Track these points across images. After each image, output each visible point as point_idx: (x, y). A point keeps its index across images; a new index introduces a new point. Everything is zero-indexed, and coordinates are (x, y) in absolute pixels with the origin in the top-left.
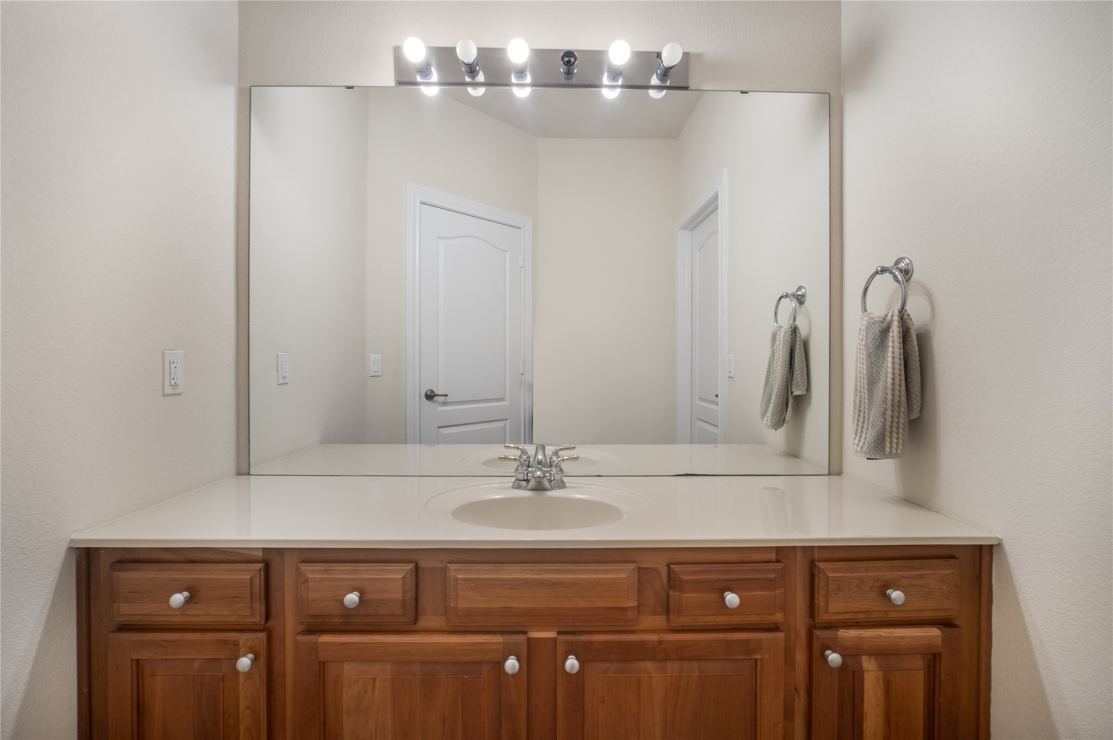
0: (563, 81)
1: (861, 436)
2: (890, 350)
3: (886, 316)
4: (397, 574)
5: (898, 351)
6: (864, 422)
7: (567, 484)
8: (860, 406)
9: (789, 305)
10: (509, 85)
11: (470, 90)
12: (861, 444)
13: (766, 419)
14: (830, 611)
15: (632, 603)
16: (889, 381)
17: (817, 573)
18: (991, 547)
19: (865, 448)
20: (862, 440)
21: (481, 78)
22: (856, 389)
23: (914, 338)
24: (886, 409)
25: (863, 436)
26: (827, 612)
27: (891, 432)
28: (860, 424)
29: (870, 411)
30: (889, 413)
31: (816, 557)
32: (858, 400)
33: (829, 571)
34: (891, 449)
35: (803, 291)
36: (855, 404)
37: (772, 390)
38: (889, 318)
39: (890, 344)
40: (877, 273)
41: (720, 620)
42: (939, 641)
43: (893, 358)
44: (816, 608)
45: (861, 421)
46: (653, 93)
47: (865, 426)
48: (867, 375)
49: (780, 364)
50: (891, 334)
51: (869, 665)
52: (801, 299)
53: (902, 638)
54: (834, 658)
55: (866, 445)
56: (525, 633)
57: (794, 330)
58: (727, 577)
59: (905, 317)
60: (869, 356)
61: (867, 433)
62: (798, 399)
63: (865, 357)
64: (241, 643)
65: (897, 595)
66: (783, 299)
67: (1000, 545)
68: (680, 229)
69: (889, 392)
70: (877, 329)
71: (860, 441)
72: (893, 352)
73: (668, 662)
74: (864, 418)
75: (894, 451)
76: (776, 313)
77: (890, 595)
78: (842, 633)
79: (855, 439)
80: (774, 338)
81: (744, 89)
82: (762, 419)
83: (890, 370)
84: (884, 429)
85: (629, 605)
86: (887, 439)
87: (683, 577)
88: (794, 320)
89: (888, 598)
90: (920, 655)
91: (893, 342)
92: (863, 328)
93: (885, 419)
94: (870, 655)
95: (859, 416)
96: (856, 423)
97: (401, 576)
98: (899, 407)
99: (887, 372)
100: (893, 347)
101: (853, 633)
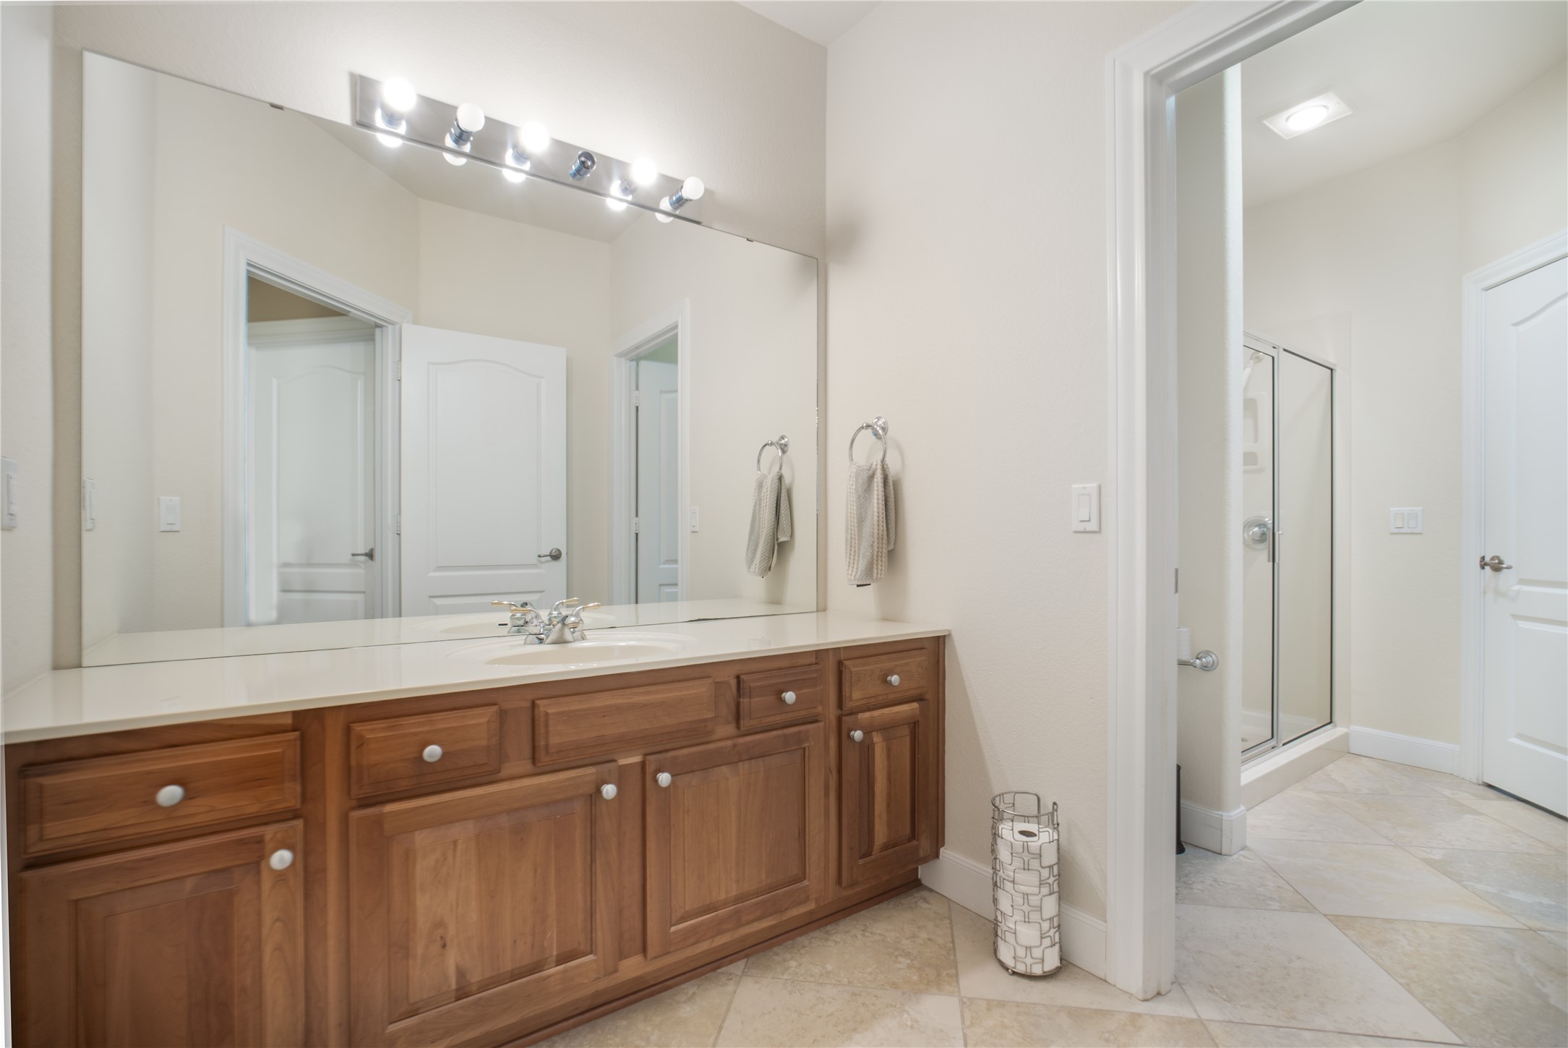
0: (570, 180)
1: (853, 567)
2: (876, 492)
3: (872, 465)
4: (481, 719)
5: (881, 494)
6: (855, 555)
7: (587, 637)
8: (851, 542)
9: (774, 452)
10: (502, 165)
11: (448, 157)
12: (854, 574)
13: (754, 566)
14: (853, 699)
15: (710, 715)
16: (876, 518)
17: (843, 669)
18: (945, 636)
19: (858, 576)
20: (855, 570)
21: (467, 148)
22: (847, 528)
23: (891, 484)
24: (873, 542)
25: (855, 567)
26: (851, 700)
27: (877, 561)
28: (852, 557)
29: (859, 545)
30: (876, 545)
31: (842, 658)
32: (849, 537)
33: (853, 667)
34: (877, 574)
35: (786, 440)
36: (847, 541)
37: (758, 538)
38: (874, 466)
39: (875, 488)
40: (862, 428)
41: (779, 718)
42: (918, 711)
43: (878, 499)
44: (844, 698)
45: (853, 555)
46: (659, 217)
47: (856, 558)
48: (857, 515)
49: (767, 510)
50: (875, 480)
51: (877, 738)
52: (784, 448)
53: (897, 713)
54: (858, 735)
55: (859, 573)
56: (614, 761)
57: (780, 478)
58: (784, 680)
59: (885, 466)
60: (859, 498)
61: (858, 564)
62: (781, 545)
63: (855, 499)
64: (268, 838)
65: (895, 679)
66: (767, 446)
67: (949, 635)
68: (616, 356)
69: (876, 527)
70: (865, 476)
71: (852, 571)
72: (878, 495)
73: (740, 764)
74: (855, 551)
75: (879, 576)
76: (759, 461)
77: (890, 681)
78: (861, 716)
79: (848, 570)
80: (760, 486)
81: (750, 238)
82: (749, 567)
83: (876, 509)
84: (872, 558)
85: (709, 716)
86: (875, 566)
87: (752, 685)
88: (781, 468)
89: (890, 683)
90: (906, 726)
91: (878, 486)
92: (853, 475)
93: (873, 550)
94: (877, 731)
95: (851, 550)
96: (848, 556)
97: (484, 720)
98: (882, 539)
99: (873, 512)
100: (878, 491)
101: (867, 714)
